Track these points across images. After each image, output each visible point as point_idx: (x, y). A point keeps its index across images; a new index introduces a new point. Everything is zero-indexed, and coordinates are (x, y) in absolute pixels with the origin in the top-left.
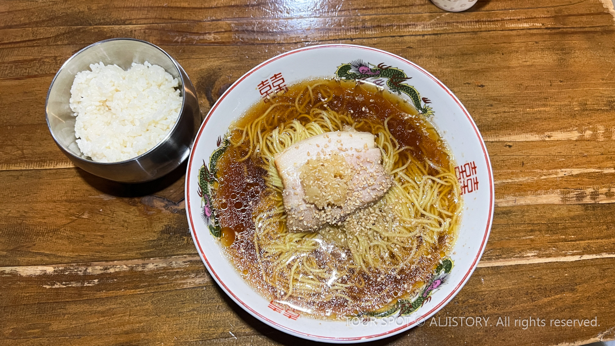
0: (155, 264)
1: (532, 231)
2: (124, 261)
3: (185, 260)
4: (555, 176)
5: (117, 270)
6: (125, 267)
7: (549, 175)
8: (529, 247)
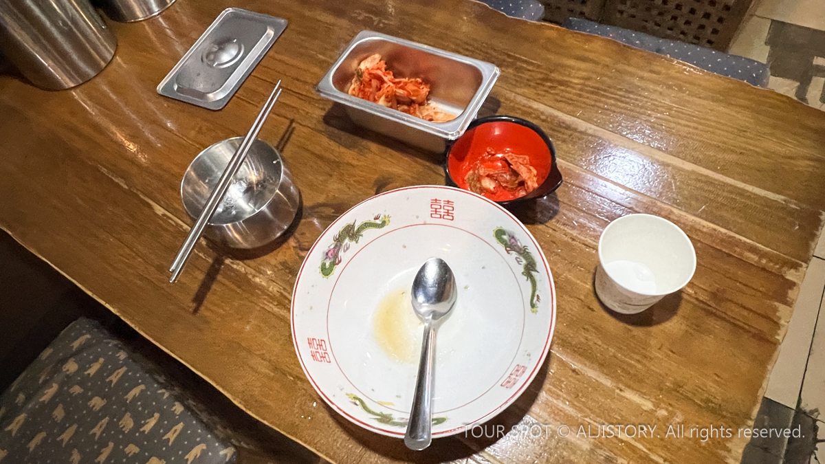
0: (260, 280)
2: (245, 266)
3: (279, 290)
5: (238, 268)
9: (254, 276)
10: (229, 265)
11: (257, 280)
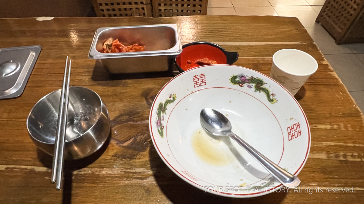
0: (106, 172)
1: (313, 172)
2: (90, 169)
3: (122, 171)
4: (321, 145)
5: (85, 173)
6: (90, 171)
7: (318, 144)
8: (312, 180)
9: (100, 172)
10: (77, 174)
11: (104, 172)
